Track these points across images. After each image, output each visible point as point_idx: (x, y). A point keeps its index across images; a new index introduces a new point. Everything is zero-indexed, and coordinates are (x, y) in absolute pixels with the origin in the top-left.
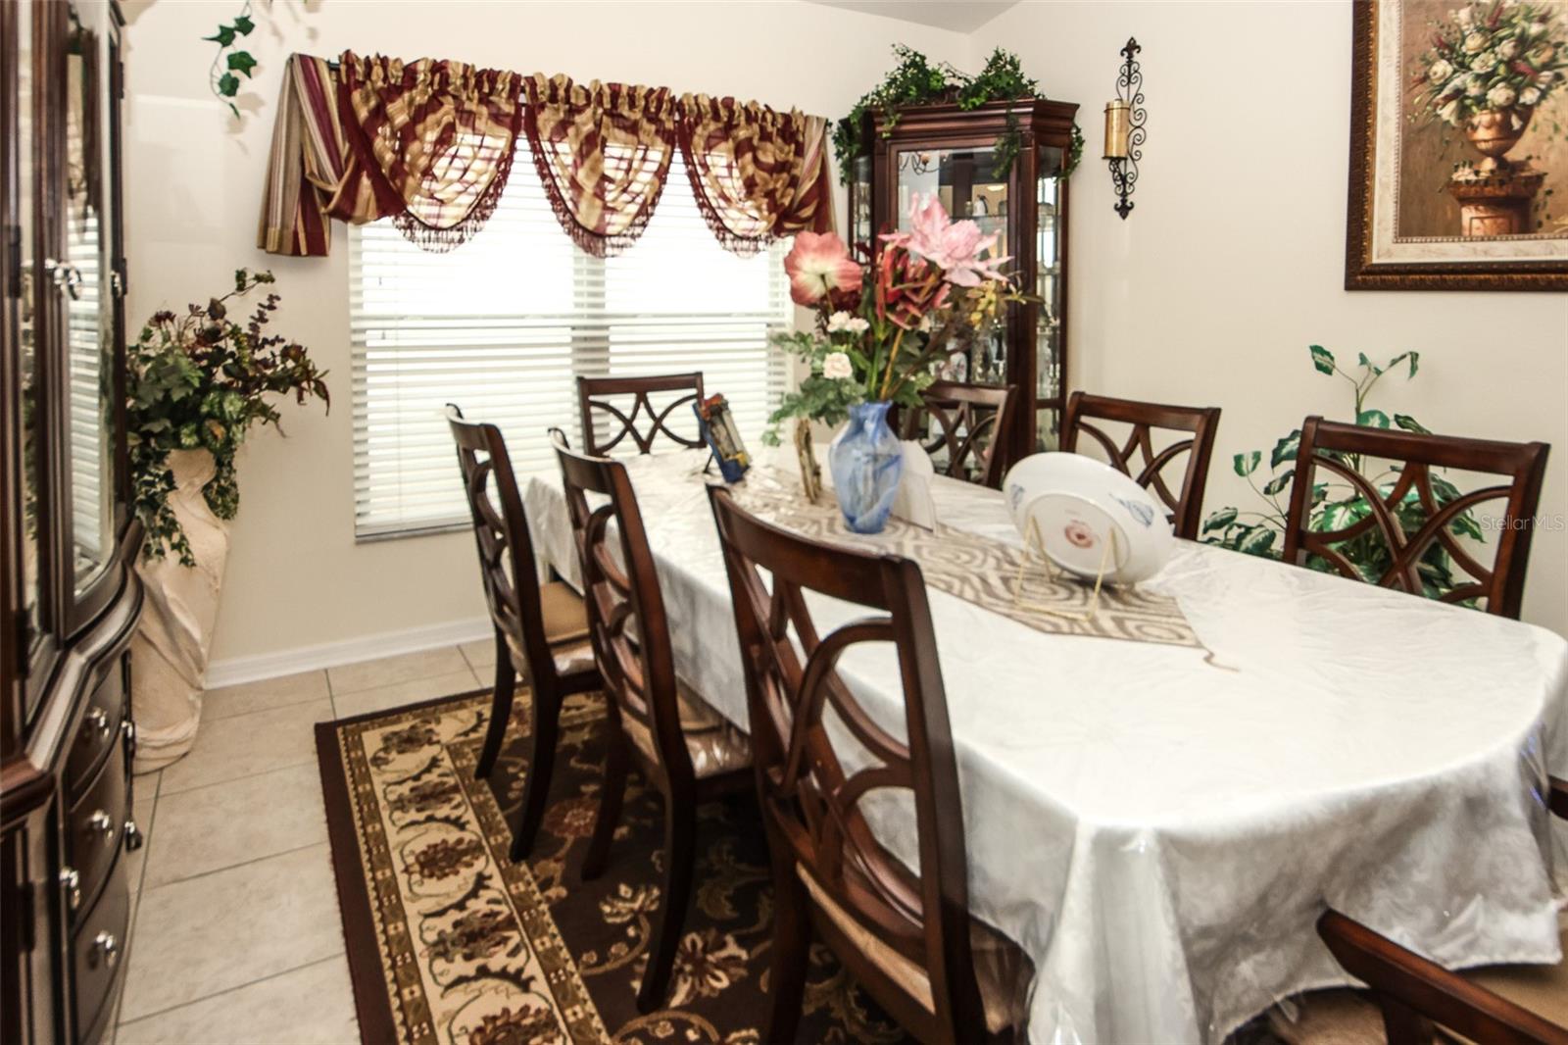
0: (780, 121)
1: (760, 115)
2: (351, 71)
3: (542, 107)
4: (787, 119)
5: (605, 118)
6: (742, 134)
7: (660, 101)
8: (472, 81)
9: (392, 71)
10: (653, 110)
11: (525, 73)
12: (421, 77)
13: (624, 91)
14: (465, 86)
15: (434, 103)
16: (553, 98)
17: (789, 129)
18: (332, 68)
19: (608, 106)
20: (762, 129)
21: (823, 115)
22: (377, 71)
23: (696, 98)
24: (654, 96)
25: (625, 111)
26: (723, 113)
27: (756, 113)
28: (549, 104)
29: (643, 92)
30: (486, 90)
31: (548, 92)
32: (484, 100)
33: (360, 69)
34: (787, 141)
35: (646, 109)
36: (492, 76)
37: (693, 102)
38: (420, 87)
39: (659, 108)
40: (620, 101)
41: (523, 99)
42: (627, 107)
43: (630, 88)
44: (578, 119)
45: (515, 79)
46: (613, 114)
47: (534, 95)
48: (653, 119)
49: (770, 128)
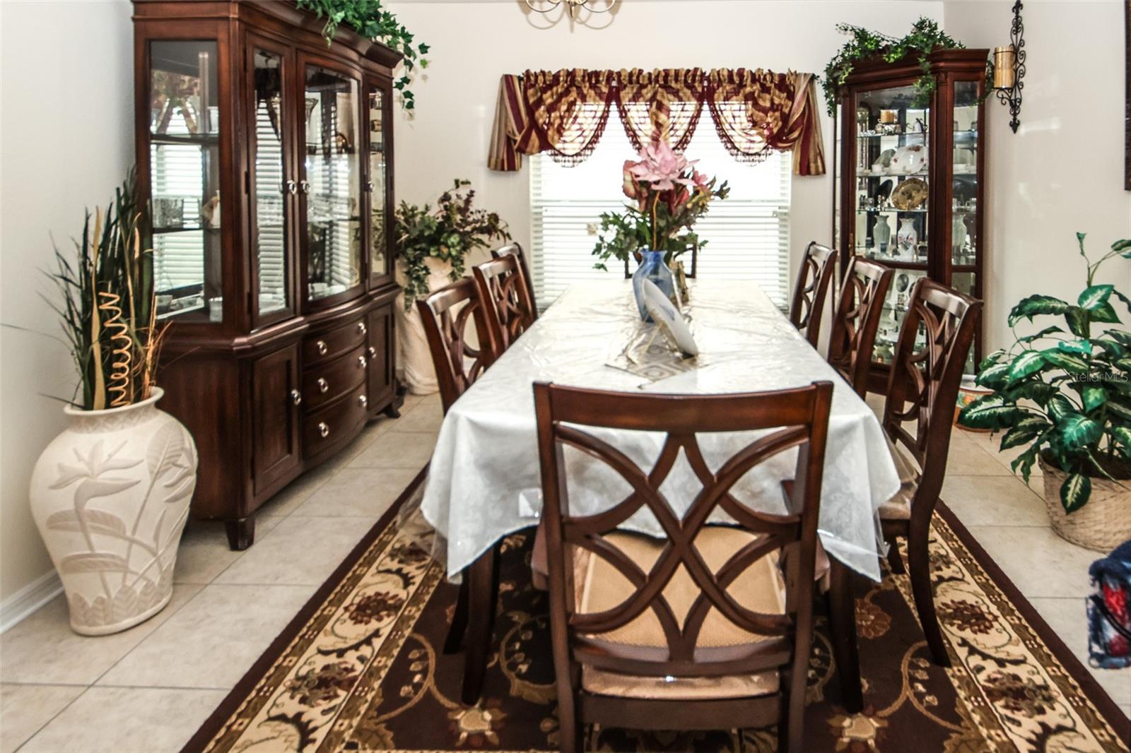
0: (777, 80)
1: (762, 77)
2: (528, 79)
3: (625, 86)
4: (782, 77)
5: (660, 90)
6: (748, 89)
7: (694, 76)
8: (587, 78)
9: (547, 78)
10: (690, 81)
11: (616, 69)
12: (561, 79)
13: (672, 73)
14: (583, 80)
15: (567, 92)
16: (630, 82)
17: (784, 84)
18: (520, 79)
19: (662, 82)
20: (763, 85)
21: (810, 71)
22: (541, 78)
23: (718, 72)
24: (690, 74)
25: (673, 84)
26: (736, 79)
27: (759, 76)
28: (629, 85)
29: (684, 73)
30: (593, 82)
31: (627, 78)
32: (592, 87)
33: (532, 78)
34: (781, 90)
35: (685, 81)
36: (597, 74)
37: (716, 74)
38: (561, 84)
39: (694, 80)
40: (669, 78)
41: (614, 84)
42: (673, 82)
43: (675, 70)
44: (644, 91)
45: (610, 73)
46: (666, 87)
47: (619, 81)
48: (690, 87)
49: (768, 84)
